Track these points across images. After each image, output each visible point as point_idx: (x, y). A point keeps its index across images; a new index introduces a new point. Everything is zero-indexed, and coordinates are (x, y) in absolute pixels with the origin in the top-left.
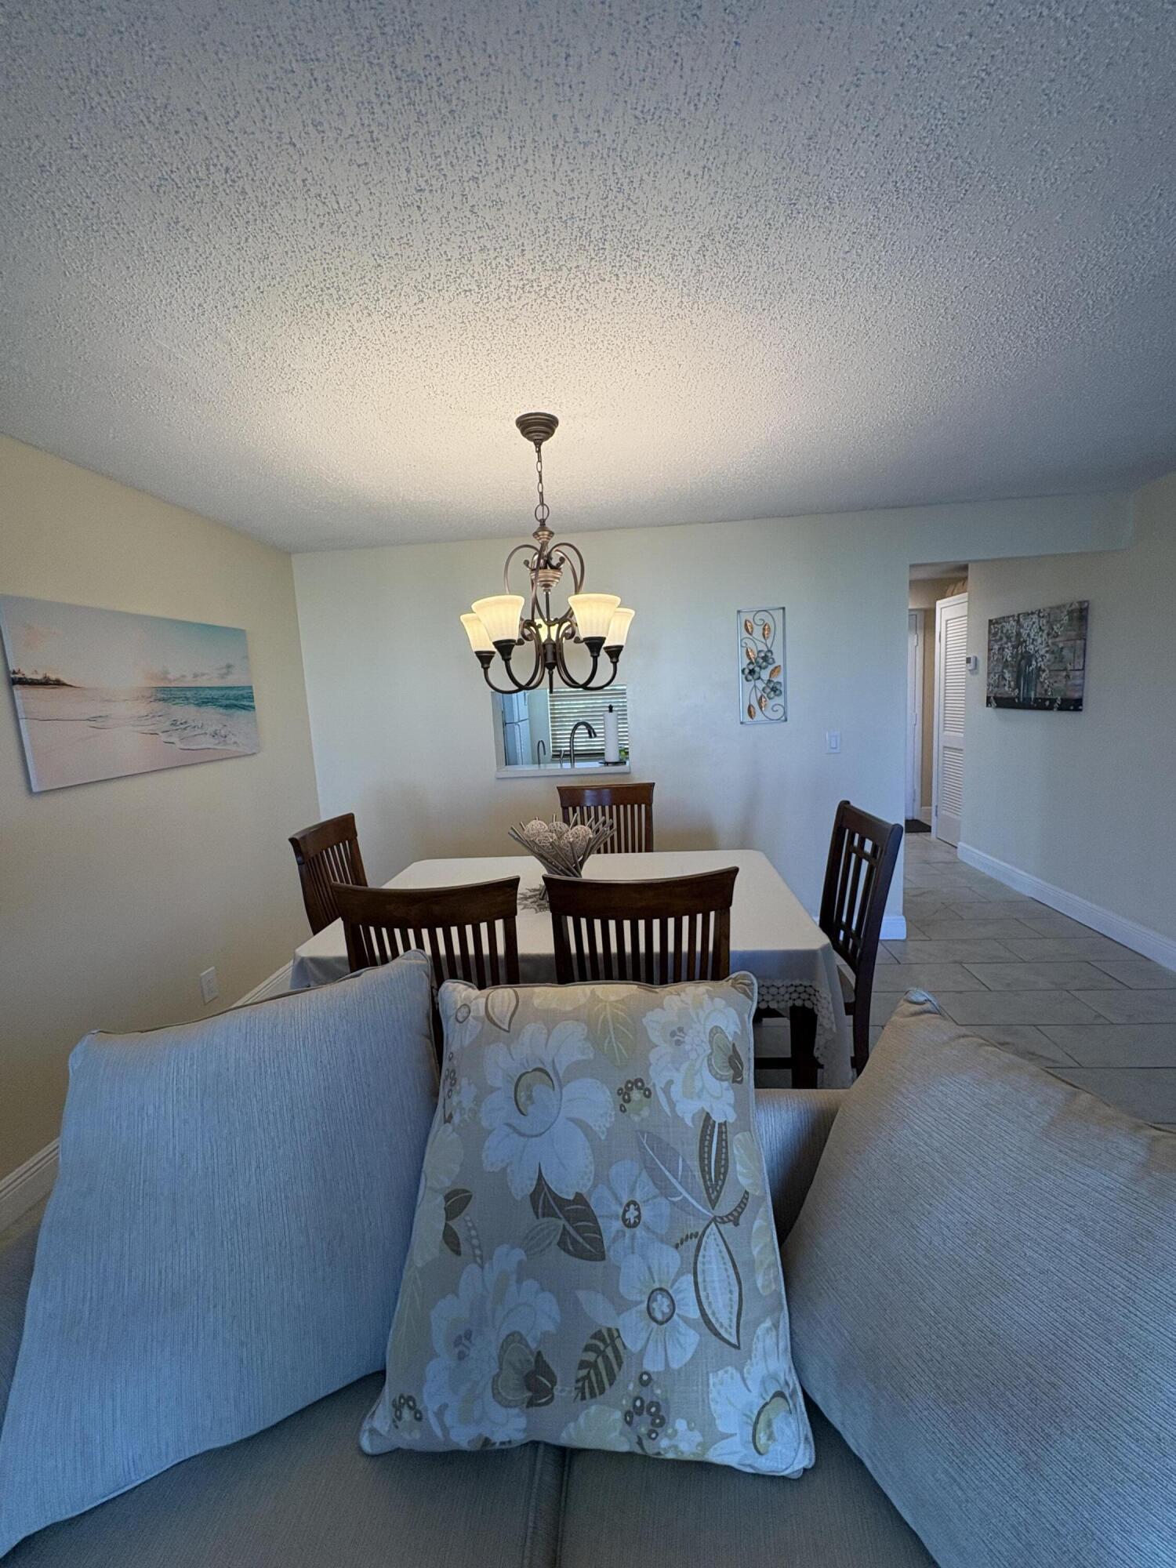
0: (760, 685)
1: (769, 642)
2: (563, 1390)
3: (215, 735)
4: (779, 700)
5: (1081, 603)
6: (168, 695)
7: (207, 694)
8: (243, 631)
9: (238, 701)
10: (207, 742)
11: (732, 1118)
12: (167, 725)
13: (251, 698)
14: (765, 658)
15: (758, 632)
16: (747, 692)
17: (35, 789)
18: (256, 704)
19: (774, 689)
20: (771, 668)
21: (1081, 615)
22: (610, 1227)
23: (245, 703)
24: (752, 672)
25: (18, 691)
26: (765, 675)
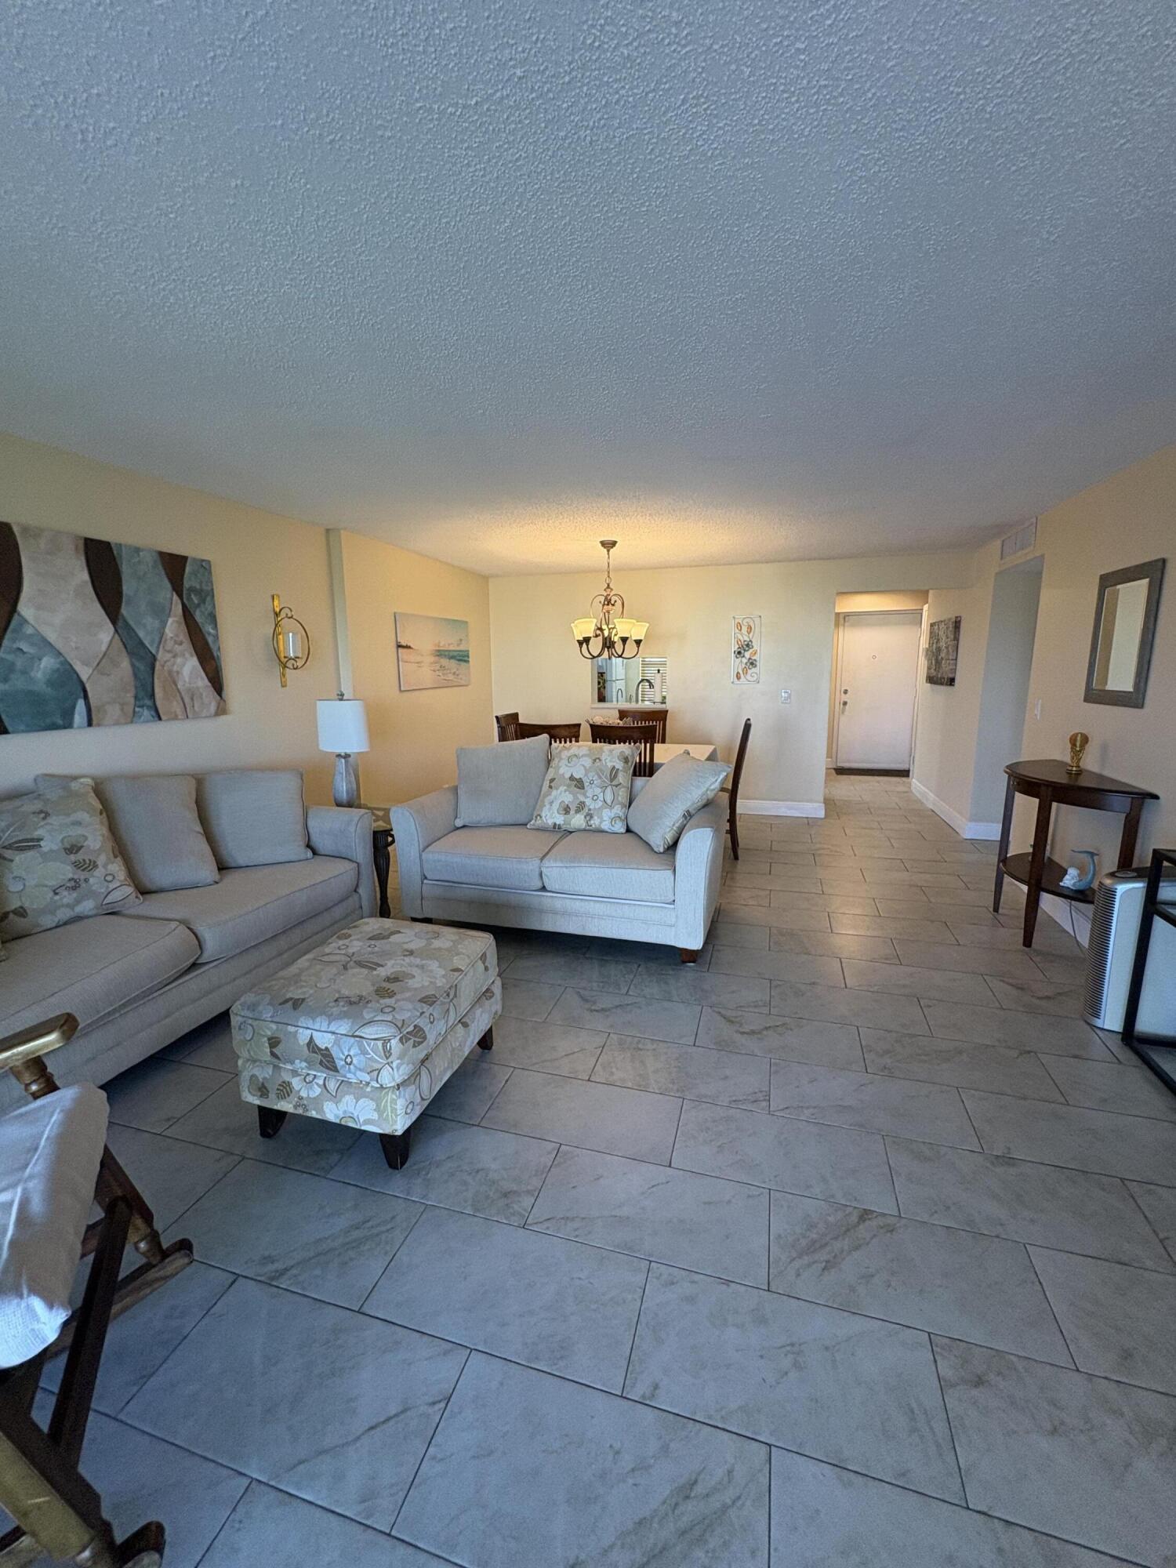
0: (745, 660)
1: (751, 635)
2: (572, 812)
3: (454, 673)
4: (753, 670)
5: (957, 617)
6: (440, 654)
7: (455, 654)
8: (466, 622)
9: (462, 657)
10: (451, 677)
11: (621, 768)
12: (438, 668)
13: (468, 657)
14: (748, 645)
15: (744, 629)
16: (737, 664)
17: (402, 689)
18: (470, 660)
19: (752, 664)
20: (751, 651)
21: (957, 624)
22: (586, 784)
23: (466, 659)
24: (739, 653)
25: (400, 650)
26: (747, 655)
